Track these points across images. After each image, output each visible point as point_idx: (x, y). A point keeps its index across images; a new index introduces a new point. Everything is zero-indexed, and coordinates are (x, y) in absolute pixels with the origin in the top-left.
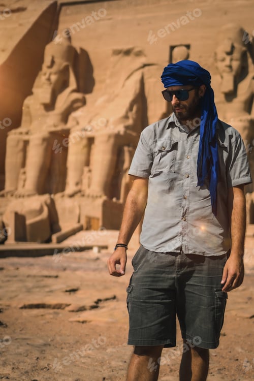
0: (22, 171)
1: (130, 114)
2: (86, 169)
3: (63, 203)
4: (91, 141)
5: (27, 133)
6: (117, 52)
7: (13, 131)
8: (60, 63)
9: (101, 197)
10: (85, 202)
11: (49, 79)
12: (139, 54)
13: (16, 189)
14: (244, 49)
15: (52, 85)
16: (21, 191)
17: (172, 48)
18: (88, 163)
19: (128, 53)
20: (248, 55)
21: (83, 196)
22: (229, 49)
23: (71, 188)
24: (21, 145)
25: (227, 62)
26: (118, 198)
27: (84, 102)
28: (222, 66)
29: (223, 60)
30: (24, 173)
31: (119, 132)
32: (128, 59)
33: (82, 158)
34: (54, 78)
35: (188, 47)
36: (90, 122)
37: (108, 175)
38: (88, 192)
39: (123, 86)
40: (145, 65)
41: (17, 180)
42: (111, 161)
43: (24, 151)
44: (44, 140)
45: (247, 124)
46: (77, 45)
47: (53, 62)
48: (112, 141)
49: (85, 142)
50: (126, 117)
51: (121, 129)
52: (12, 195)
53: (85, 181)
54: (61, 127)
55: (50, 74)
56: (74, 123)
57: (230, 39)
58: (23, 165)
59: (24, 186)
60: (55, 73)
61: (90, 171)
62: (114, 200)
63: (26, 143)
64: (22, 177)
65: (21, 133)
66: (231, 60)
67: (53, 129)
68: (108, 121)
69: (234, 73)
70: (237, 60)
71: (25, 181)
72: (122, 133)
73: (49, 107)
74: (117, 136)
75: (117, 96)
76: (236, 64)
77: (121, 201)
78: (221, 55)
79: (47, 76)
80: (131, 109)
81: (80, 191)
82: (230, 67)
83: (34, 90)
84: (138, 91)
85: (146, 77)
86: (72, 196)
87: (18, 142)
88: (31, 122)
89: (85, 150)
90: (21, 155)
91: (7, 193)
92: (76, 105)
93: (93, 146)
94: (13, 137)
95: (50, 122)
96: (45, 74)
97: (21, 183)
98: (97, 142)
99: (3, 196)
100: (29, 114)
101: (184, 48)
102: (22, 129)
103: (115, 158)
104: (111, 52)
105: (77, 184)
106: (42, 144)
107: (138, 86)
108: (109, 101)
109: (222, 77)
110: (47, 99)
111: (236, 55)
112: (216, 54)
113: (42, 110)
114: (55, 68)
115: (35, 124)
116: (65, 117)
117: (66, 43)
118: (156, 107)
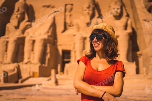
0: (6, 53)
1: (50, 31)
2: (32, 53)
3: (23, 66)
4: (34, 41)
5: (8, 38)
6: (44, 6)
7: (2, 37)
8: (22, 10)
10: (32, 66)
11: (17, 17)
12: (53, 7)
13: (3, 61)
15: (18, 19)
16: (5, 61)
17: (66, 5)
18: (33, 50)
19: (48, 6)
20: (95, 9)
21: (31, 63)
22: (88, 6)
23: (26, 60)
24: (5, 43)
26: (45, 64)
27: (31, 26)
28: (85, 12)
29: (86, 10)
30: (7, 54)
32: (48, 9)
33: (30, 48)
34: (19, 16)
38: (33, 62)
46: (28, 3)
47: (18, 10)
49: (31, 42)
50: (48, 32)
51: (46, 37)
52: (1, 63)
54: (22, 36)
55: (18, 14)
56: (27, 34)
57: (88, 2)
58: (6, 51)
59: (6, 59)
61: (34, 53)
62: (43, 65)
63: (7, 42)
64: (6, 56)
65: (5, 38)
66: (89, 10)
69: (90, 15)
70: (91, 10)
71: (7, 57)
73: (17, 27)
75: (44, 23)
76: (91, 12)
77: (46, 65)
78: (85, 8)
80: (50, 29)
82: (88, 13)
83: (11, 21)
84: (52, 22)
86: (26, 64)
87: (4, 41)
88: (9, 33)
90: (5, 47)
92: (28, 27)
93: (35, 44)
96: (15, 14)
97: (5, 58)
98: (36, 42)
100: (8, 30)
101: (71, 5)
102: (6, 36)
103: (44, 48)
104: (42, 6)
110: (16, 24)
112: (83, 8)
113: (14, 29)
114: (19, 12)
115: (11, 34)
116: (23, 32)
117: (24, 2)
118: (60, 28)
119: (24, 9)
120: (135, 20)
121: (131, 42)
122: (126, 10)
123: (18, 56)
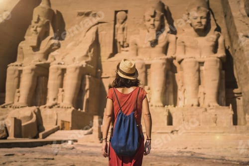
0: (17, 90)
1: (89, 54)
2: (61, 89)
3: (46, 112)
4: (64, 71)
5: (21, 66)
6: (80, 14)
8: (43, 21)
9: (70, 108)
10: (60, 111)
11: (36, 30)
13: (13, 103)
14: (162, 14)
15: (38, 34)
16: (16, 104)
17: (116, 12)
18: (61, 85)
19: (87, 14)
20: (165, 18)
21: (59, 107)
22: (153, 14)
23: (50, 102)
24: (17, 73)
25: (152, 22)
26: (82, 109)
27: (59, 46)
28: (148, 24)
29: (149, 21)
30: (19, 92)
31: (82, 65)
33: (58, 82)
34: (39, 29)
35: (126, 11)
36: (62, 59)
37: (75, 94)
38: (62, 104)
39: (85, 36)
40: (99, 23)
41: (14, 96)
42: (77, 84)
43: (19, 77)
44: (32, 70)
45: (164, 61)
46: (54, 8)
48: (78, 71)
49: (60, 72)
50: (87, 56)
51: (83, 63)
52: (10, 107)
53: (60, 97)
55: (37, 27)
56: (53, 59)
57: (153, 7)
58: (18, 86)
59: (18, 101)
60: (40, 27)
61: (63, 91)
62: (79, 110)
63: (20, 72)
65: (17, 66)
66: (154, 21)
67: (39, 63)
68: (75, 58)
69: (156, 29)
70: (157, 21)
71: (19, 97)
72: (84, 66)
73: (36, 48)
74: (81, 68)
75: (80, 42)
76: (157, 23)
77: (84, 111)
79: (34, 29)
80: (90, 50)
81: (56, 104)
82: (154, 25)
84: (94, 39)
85: (99, 30)
86: (51, 107)
87: (15, 71)
88: (23, 58)
89: (60, 77)
90: (16, 80)
91: (7, 105)
92: (54, 48)
93: (65, 75)
94: (11, 68)
95: (36, 59)
96: (33, 27)
97: (16, 99)
98: (67, 71)
99: (4, 107)
100: (22, 53)
101: (124, 13)
102: (17, 63)
103: (80, 82)
104: (77, 14)
105: (54, 99)
106: (31, 73)
107: (94, 36)
108: (76, 45)
109: (148, 31)
110: (34, 43)
111: (157, 17)
112: (144, 16)
113: (31, 51)
114: (40, 24)
115: (26, 59)
116: (46, 55)
117: (47, 7)
118: (106, 49)
119: (48, 19)
120: (230, 37)
121: (224, 72)
122: (215, 20)
123: (37, 95)
